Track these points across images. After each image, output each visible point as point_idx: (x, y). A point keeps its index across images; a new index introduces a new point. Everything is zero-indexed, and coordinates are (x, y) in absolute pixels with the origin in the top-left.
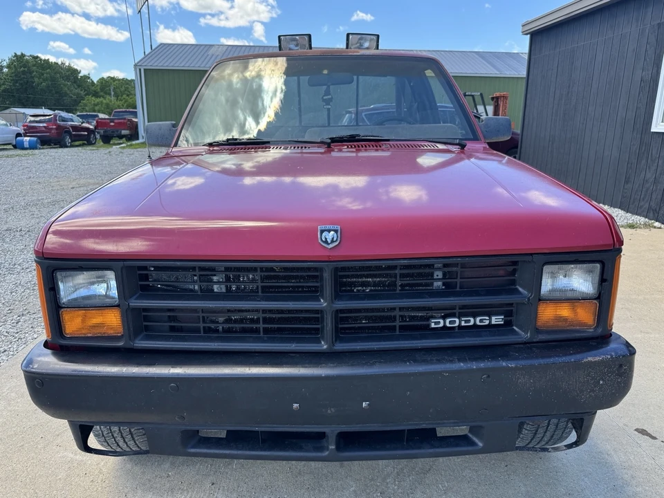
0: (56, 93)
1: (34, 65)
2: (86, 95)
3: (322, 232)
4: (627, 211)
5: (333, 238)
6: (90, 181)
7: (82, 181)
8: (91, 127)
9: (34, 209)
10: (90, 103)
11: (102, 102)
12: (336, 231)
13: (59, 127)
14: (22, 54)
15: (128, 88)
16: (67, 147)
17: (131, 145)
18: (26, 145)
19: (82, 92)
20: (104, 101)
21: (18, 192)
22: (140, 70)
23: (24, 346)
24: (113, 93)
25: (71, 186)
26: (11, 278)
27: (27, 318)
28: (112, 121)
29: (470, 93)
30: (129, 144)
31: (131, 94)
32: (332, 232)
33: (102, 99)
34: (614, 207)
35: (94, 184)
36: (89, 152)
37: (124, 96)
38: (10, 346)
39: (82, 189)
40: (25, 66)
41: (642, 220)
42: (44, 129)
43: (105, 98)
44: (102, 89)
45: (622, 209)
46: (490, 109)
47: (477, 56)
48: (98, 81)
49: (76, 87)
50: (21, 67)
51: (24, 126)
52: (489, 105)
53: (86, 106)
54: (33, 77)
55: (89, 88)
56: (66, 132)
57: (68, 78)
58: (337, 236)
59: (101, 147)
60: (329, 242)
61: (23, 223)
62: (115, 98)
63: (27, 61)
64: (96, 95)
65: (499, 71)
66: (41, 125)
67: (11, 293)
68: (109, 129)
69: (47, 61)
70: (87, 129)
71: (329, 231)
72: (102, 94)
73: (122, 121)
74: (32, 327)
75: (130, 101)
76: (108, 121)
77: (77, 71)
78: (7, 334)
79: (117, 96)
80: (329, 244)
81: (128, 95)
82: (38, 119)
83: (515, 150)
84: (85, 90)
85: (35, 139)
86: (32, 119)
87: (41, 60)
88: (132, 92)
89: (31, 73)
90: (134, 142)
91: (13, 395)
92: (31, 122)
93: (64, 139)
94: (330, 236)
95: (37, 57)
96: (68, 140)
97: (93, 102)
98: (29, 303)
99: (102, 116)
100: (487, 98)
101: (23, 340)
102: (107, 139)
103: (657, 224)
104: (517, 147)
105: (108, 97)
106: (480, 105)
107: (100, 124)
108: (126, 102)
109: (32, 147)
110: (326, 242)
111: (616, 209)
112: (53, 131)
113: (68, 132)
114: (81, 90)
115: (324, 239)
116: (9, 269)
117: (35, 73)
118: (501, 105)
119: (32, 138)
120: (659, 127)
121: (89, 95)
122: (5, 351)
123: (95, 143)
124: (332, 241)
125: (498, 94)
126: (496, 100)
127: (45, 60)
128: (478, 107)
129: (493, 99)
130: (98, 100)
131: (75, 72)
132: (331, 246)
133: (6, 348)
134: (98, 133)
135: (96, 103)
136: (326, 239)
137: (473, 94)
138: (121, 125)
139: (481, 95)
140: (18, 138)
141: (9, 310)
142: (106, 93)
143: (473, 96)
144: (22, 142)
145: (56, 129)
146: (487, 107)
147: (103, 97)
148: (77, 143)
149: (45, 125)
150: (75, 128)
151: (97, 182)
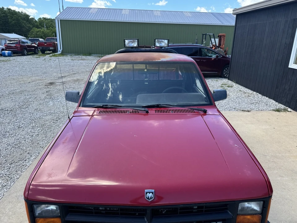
0: (19, 26)
1: (9, 13)
2: (33, 27)
3: (147, 193)
4: (277, 101)
5: (151, 196)
6: (37, 78)
7: (33, 78)
8: (36, 45)
9: (12, 96)
10: (35, 31)
11: (40, 30)
12: (152, 193)
13: (21, 46)
14: (3, 7)
15: (52, 24)
16: (25, 55)
17: (55, 55)
18: (7, 54)
19: (31, 26)
20: (41, 30)
21: (4, 85)
22: (58, 20)
23: (14, 183)
24: (45, 27)
25: (28, 81)
26: (5, 140)
27: (14, 166)
28: (45, 43)
29: (208, 34)
30: (53, 54)
31: (54, 27)
32: (151, 193)
33: (40, 29)
34: (271, 99)
35: (39, 80)
36: (35, 59)
37: (51, 28)
38: (7, 183)
39: (33, 83)
40: (4, 13)
41: (283, 107)
42: (14, 47)
43: (42, 29)
44: (40, 24)
45: (274, 100)
46: (217, 40)
47: (212, 15)
48: (38, 20)
49: (28, 23)
50: (2, 14)
51: (5, 46)
52: (217, 38)
53: (33, 32)
54: (8, 19)
55: (34, 24)
56: (24, 48)
57: (24, 19)
58: (153, 195)
59: (41, 55)
60: (150, 198)
61: (8, 105)
62: (46, 29)
63: (5, 11)
64: (37, 27)
65: (222, 23)
66: (13, 45)
67: (6, 150)
68: (44, 47)
69: (14, 11)
70: (34, 47)
71: (150, 193)
72: (40, 26)
73: (50, 43)
74: (16, 171)
75: (53, 30)
76: (44, 43)
77: (28, 15)
78: (5, 176)
79: (47, 28)
80: (149, 199)
81: (52, 27)
82: (12, 42)
83: (228, 65)
84: (32, 25)
85: (10, 52)
86: (9, 42)
87: (12, 10)
88: (54, 26)
89: (7, 16)
90: (56, 54)
91: (10, 213)
92: (8, 44)
93: (24, 52)
94: (150, 195)
95: (10, 9)
96: (26, 52)
97: (36, 31)
98: (14, 156)
99: (41, 39)
100: (216, 35)
101: (13, 179)
102: (43, 52)
103: (289, 110)
104: (229, 64)
105: (43, 28)
106: (212, 38)
107: (40, 44)
108: (51, 30)
109: (9, 55)
110: (148, 198)
111: (272, 100)
112: (18, 48)
113: (26, 49)
114: (31, 25)
115: (147, 197)
116: (4, 135)
117: (9, 17)
118: (222, 39)
119: (9, 51)
120: (292, 66)
121: (34, 27)
122: (5, 186)
123: (38, 53)
124: (151, 198)
125: (221, 34)
126: (220, 37)
127: (13, 11)
128: (212, 39)
129: (218, 36)
130: (38, 30)
131: (27, 16)
132: (150, 200)
133: (6, 184)
134: (39, 48)
135: (37, 31)
136: (148, 196)
137: (210, 34)
138: (50, 45)
139: (213, 34)
140: (3, 51)
141: (5, 161)
142: (42, 26)
143: (210, 35)
144: (5, 53)
145: (20, 47)
146: (216, 39)
147: (41, 28)
148: (29, 53)
149: (15, 45)
150: (28, 46)
151: (40, 78)
